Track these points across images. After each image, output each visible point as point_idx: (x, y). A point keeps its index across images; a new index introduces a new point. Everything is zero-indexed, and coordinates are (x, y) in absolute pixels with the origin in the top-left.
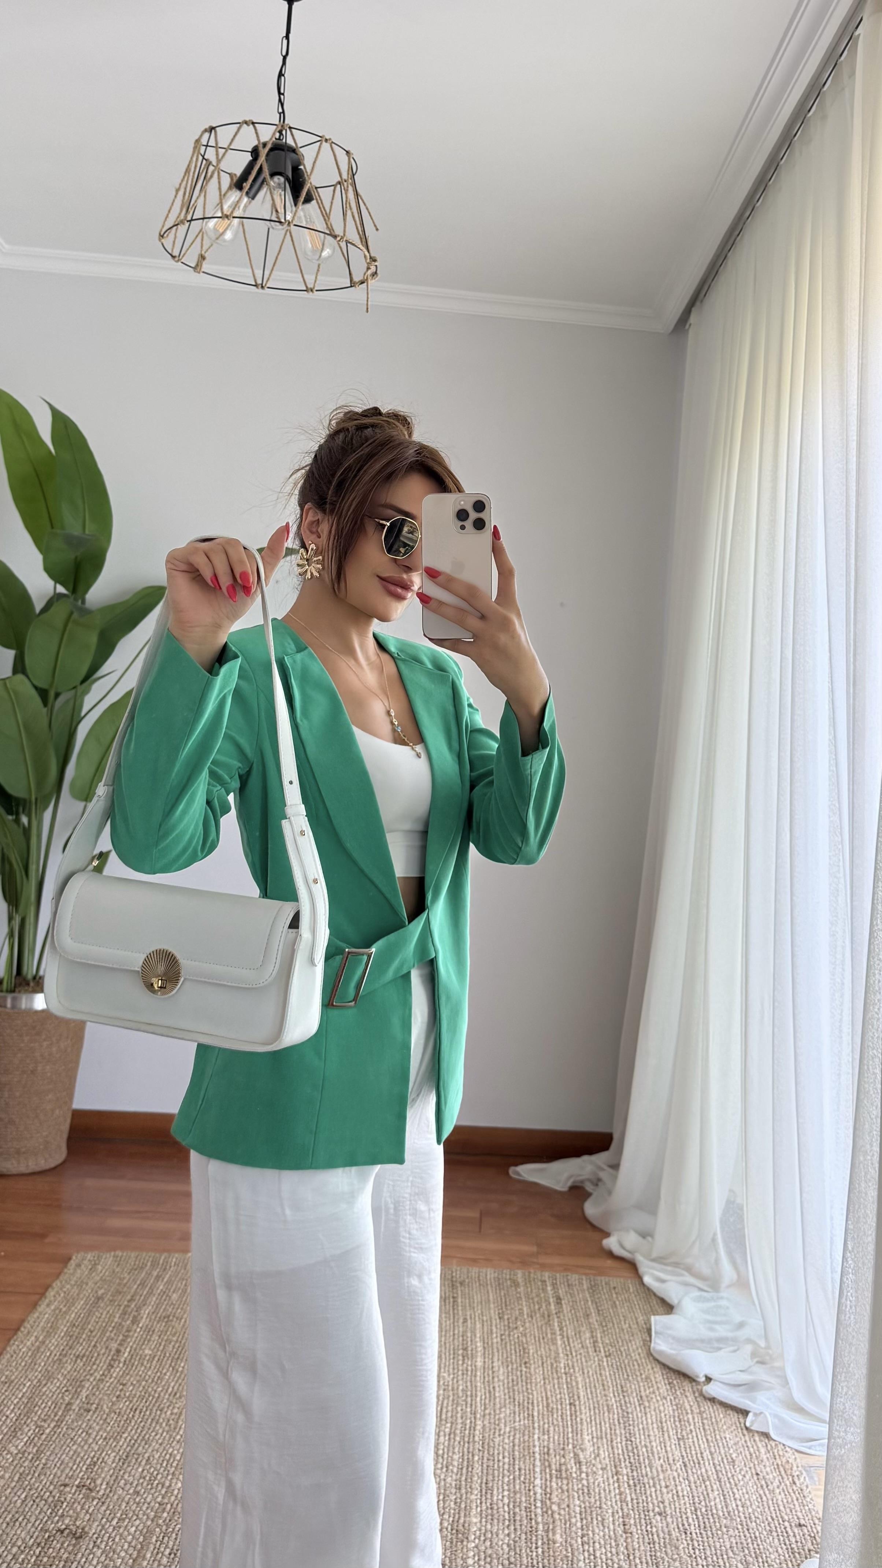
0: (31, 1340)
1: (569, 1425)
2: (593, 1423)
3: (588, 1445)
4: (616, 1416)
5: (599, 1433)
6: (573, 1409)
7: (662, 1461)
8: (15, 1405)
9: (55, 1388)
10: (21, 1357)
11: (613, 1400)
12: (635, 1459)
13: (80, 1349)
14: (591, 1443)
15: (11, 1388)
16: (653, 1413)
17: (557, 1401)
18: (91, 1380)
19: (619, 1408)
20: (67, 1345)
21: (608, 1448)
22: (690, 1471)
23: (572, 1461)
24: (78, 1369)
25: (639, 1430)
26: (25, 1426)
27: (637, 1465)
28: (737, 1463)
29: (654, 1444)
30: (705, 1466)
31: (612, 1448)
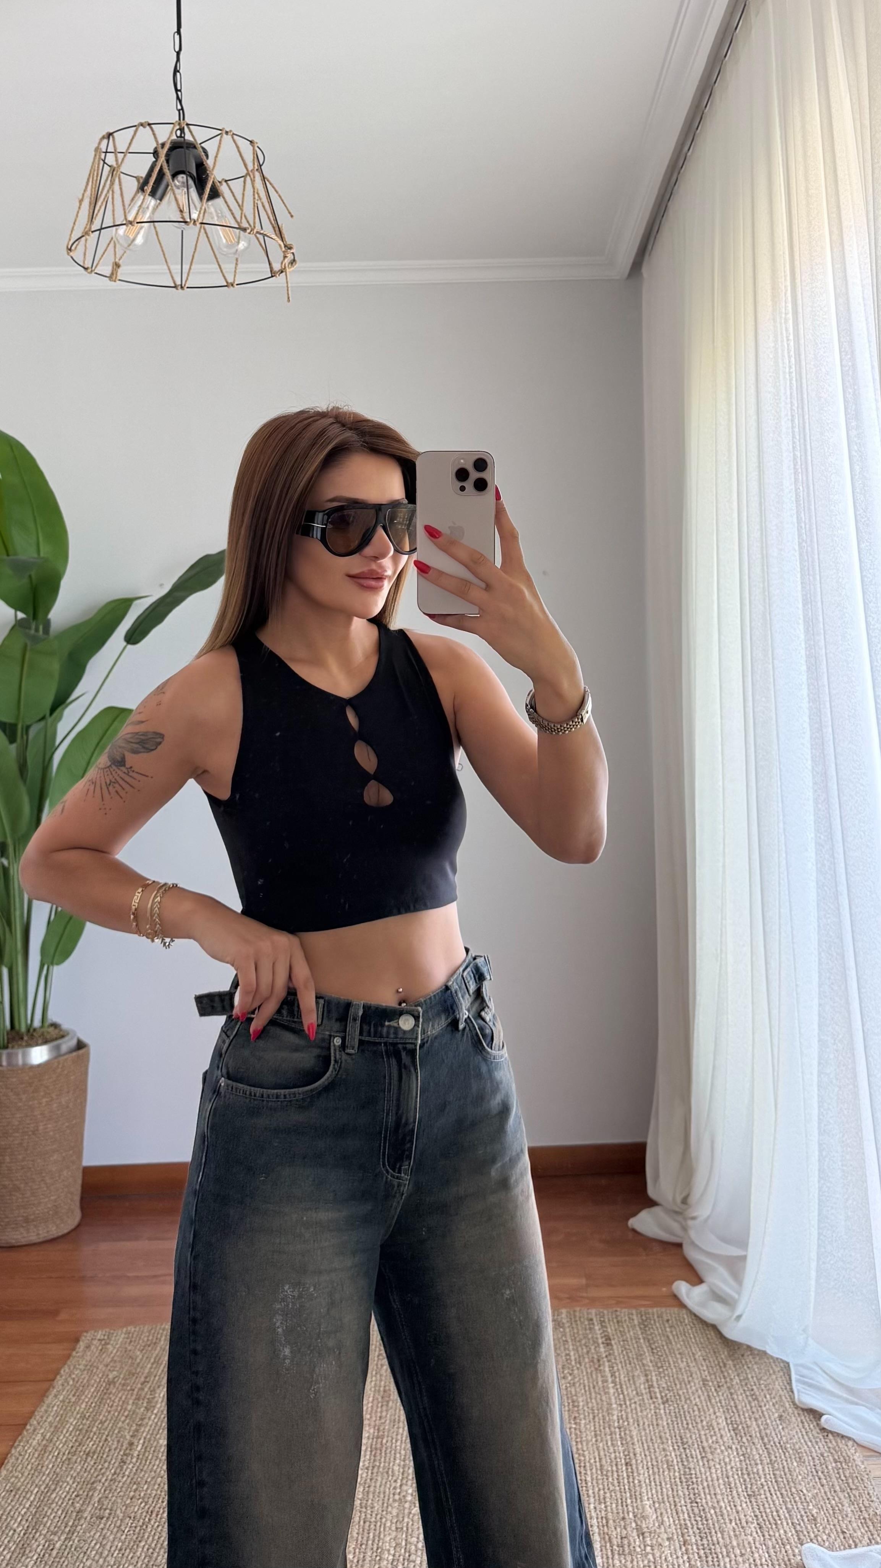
0: (37, 1438)
1: (627, 1490)
2: (653, 1483)
3: (649, 1511)
4: (677, 1474)
5: (660, 1497)
6: (630, 1470)
7: (733, 1524)
8: (23, 1516)
9: (65, 1494)
10: (27, 1459)
11: (673, 1454)
12: (703, 1524)
13: (90, 1445)
14: (653, 1508)
15: (17, 1496)
16: (718, 1466)
17: (611, 1462)
18: (103, 1480)
19: (680, 1464)
20: (76, 1440)
21: (672, 1514)
22: (766, 1534)
23: (635, 1533)
24: (88, 1469)
25: (704, 1488)
26: (33, 1541)
27: (707, 1531)
28: (819, 1520)
29: (722, 1504)
30: (783, 1527)
31: (677, 1513)
